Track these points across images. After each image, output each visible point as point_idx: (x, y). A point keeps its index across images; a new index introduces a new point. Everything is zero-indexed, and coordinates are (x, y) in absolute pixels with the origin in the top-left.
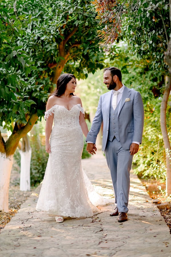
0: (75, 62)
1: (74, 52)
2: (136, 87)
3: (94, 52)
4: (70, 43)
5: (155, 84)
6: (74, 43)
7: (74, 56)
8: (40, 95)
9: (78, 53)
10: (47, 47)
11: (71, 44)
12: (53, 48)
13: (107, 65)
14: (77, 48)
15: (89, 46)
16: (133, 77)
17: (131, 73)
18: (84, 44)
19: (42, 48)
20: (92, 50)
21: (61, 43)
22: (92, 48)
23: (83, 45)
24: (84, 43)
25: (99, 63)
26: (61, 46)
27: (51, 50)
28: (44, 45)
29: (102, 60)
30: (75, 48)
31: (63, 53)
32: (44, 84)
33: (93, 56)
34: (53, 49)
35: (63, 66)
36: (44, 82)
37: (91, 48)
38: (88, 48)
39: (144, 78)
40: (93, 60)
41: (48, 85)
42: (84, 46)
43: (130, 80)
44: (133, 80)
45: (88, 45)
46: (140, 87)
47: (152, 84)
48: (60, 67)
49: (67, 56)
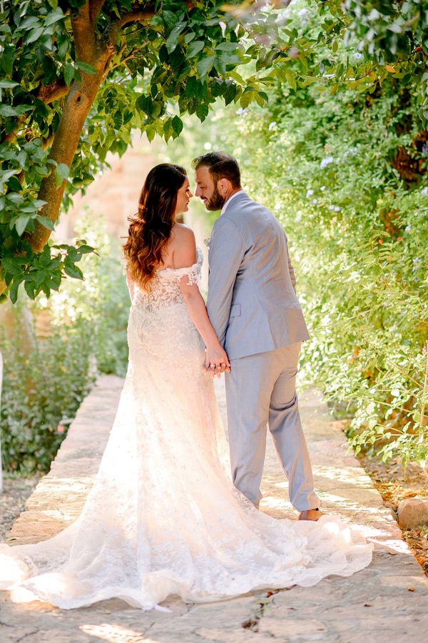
0: (134, 76)
1: (129, 43)
2: (340, 154)
3: (202, 43)
4: (115, 9)
5: (406, 140)
6: (130, 9)
7: (130, 54)
8: (8, 208)
9: (144, 46)
10: (27, 25)
11: (119, 16)
12: (49, 32)
13: (250, 85)
14: (140, 26)
15: (185, 19)
16: (330, 120)
17: (322, 105)
18: (166, 12)
19: (10, 31)
20: (197, 33)
21: (81, 10)
22: (195, 28)
23: (162, 16)
24: (164, 9)
25: (220, 79)
26: (83, 23)
27: (42, 39)
28: (16, 20)
29: (231, 68)
30: (134, 28)
31: (88, 49)
32: (22, 164)
33: (201, 55)
34: (51, 33)
35: (90, 97)
36: (22, 159)
37: (191, 26)
38: (180, 26)
39: (367, 120)
40: (200, 70)
41: (37, 168)
42: (167, 20)
43: (321, 129)
44: (331, 130)
45: (182, 18)
46: (354, 151)
47: (393, 142)
48: (79, 99)
49: (104, 57)
